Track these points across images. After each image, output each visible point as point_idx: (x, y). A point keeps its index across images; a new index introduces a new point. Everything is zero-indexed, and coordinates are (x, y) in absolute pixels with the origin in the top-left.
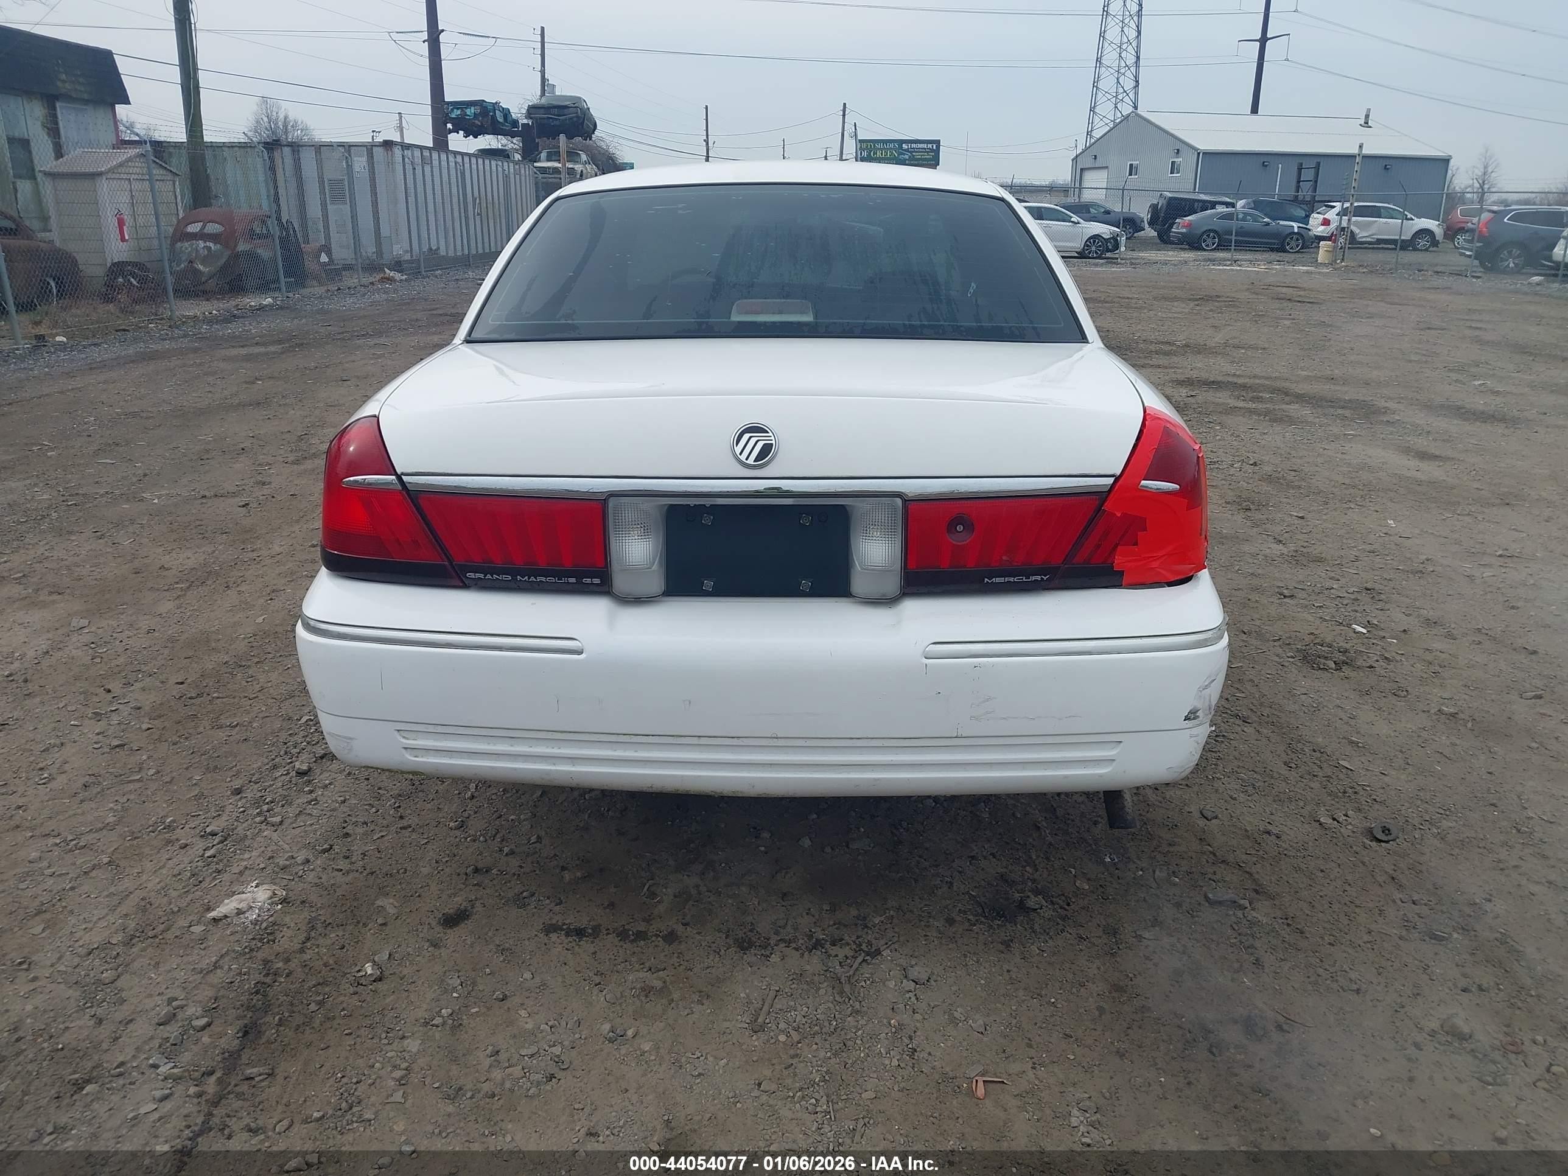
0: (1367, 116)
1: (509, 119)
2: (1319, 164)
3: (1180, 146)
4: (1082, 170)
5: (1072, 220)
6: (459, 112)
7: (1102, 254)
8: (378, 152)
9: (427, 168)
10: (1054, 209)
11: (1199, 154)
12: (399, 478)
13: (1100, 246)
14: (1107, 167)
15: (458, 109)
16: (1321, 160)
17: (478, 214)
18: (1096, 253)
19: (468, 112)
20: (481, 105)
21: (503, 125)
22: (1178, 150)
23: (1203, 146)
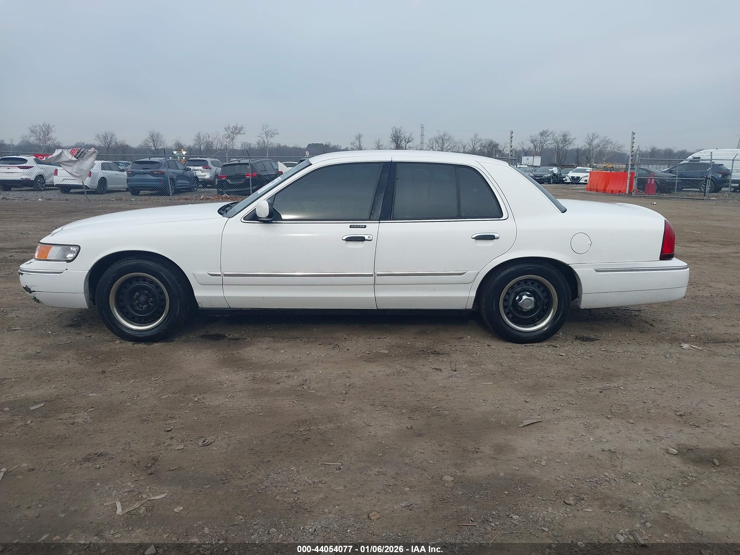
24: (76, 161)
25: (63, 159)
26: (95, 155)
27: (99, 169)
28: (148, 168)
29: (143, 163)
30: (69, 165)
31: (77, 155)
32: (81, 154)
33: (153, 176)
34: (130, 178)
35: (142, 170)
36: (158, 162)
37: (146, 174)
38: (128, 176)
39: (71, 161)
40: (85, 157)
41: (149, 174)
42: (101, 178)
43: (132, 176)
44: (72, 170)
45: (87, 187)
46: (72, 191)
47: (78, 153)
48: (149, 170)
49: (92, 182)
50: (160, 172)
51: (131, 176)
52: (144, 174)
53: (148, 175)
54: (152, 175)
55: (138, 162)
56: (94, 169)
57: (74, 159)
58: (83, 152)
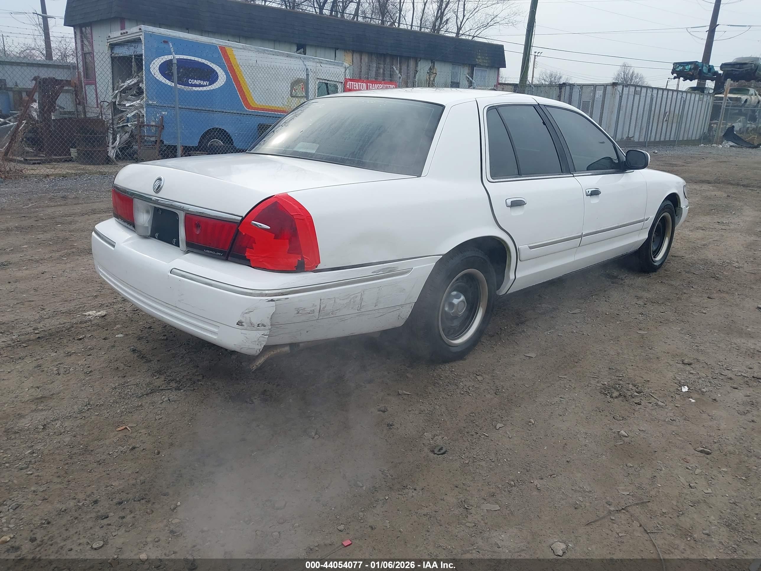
1: (712, 71)
6: (682, 68)
8: (609, 88)
9: (637, 97)
15: (681, 66)
17: (666, 121)
19: (687, 67)
20: (695, 64)
21: (706, 74)
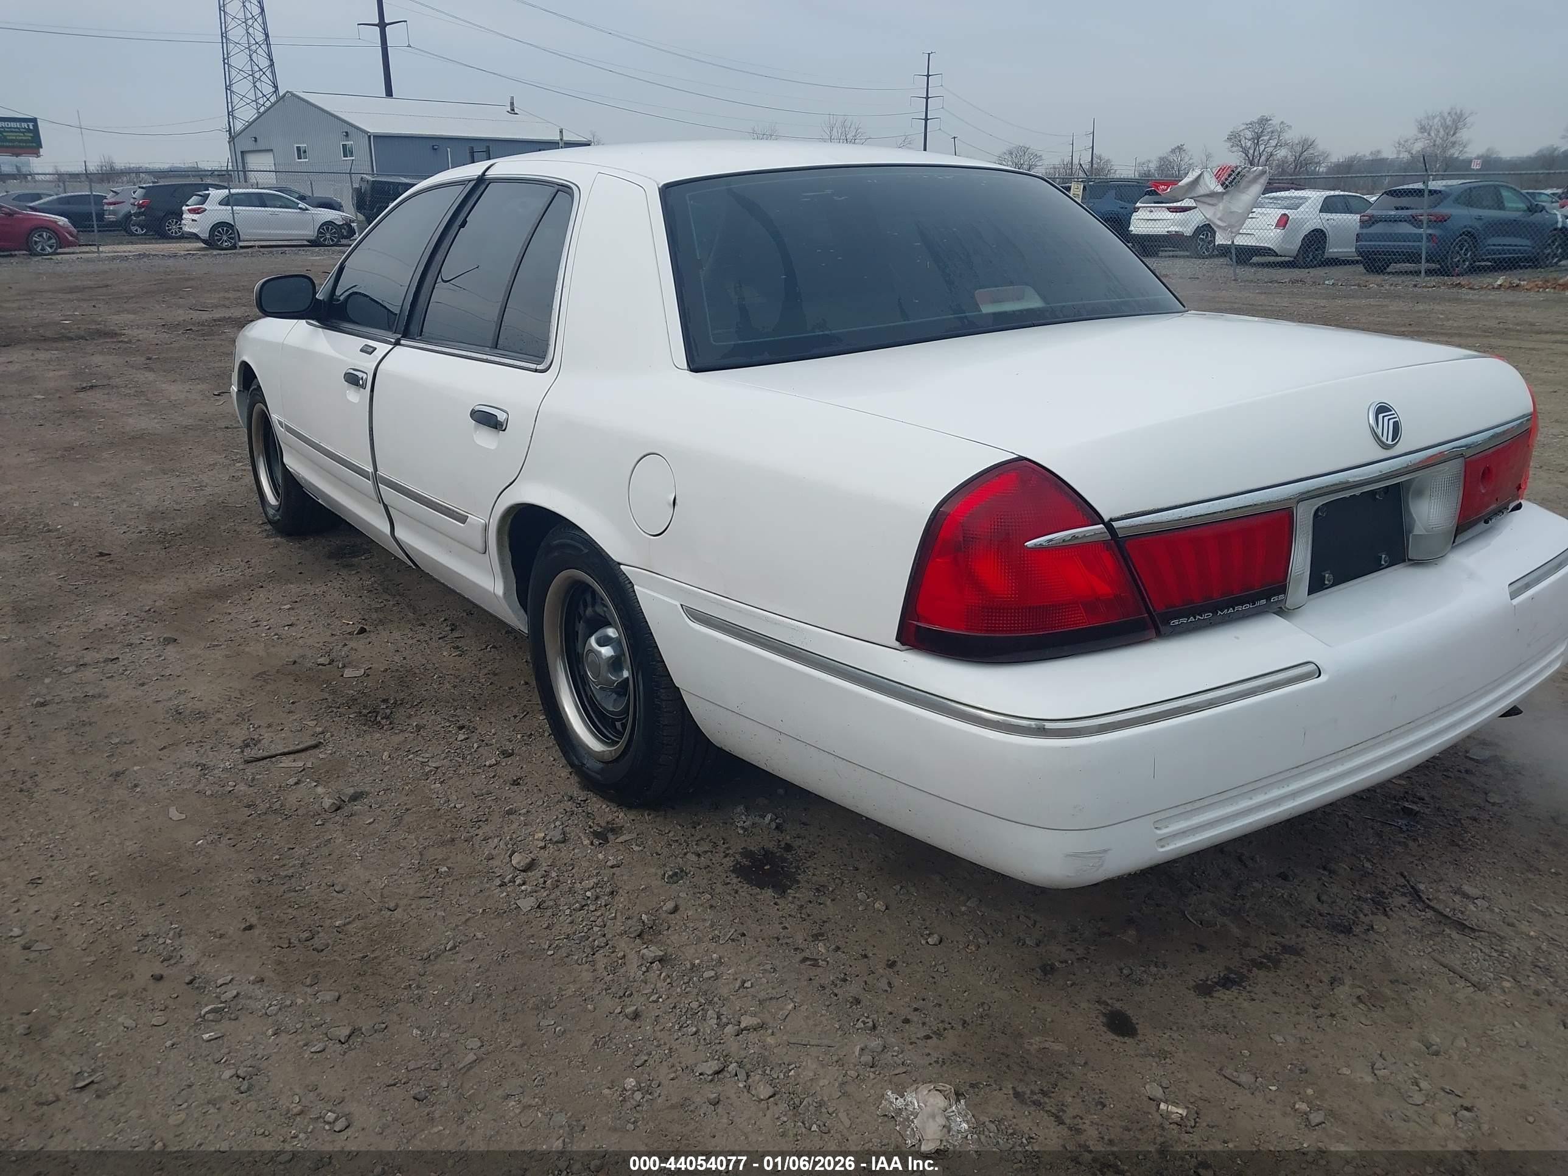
0: (512, 104)
2: (488, 147)
3: (348, 130)
4: (242, 152)
5: (300, 206)
7: (337, 242)
10: (274, 195)
11: (370, 137)
12: (1108, 525)
13: (335, 233)
14: (272, 150)
16: (491, 145)
18: (333, 240)
22: (347, 132)
23: (372, 130)
24: (1224, 194)
25: (1201, 190)
26: (1263, 180)
27: (1312, 210)
28: (1408, 206)
29: (1402, 195)
30: (1211, 202)
31: (1226, 179)
32: (1235, 178)
33: (1415, 226)
34: (1365, 231)
35: (1393, 213)
36: (1440, 192)
37: (1400, 221)
38: (1361, 227)
39: (1212, 195)
40: (1243, 184)
41: (1405, 221)
42: (1313, 231)
43: (1370, 226)
44: (1215, 214)
45: (1275, 252)
46: (1255, 259)
47: (1230, 175)
48: (1409, 212)
49: (1284, 239)
50: (1435, 216)
51: (1368, 225)
52: (1395, 220)
53: (1405, 223)
54: (1412, 224)
55: (1395, 191)
56: (1302, 210)
57: (1220, 189)
58: (1239, 173)
